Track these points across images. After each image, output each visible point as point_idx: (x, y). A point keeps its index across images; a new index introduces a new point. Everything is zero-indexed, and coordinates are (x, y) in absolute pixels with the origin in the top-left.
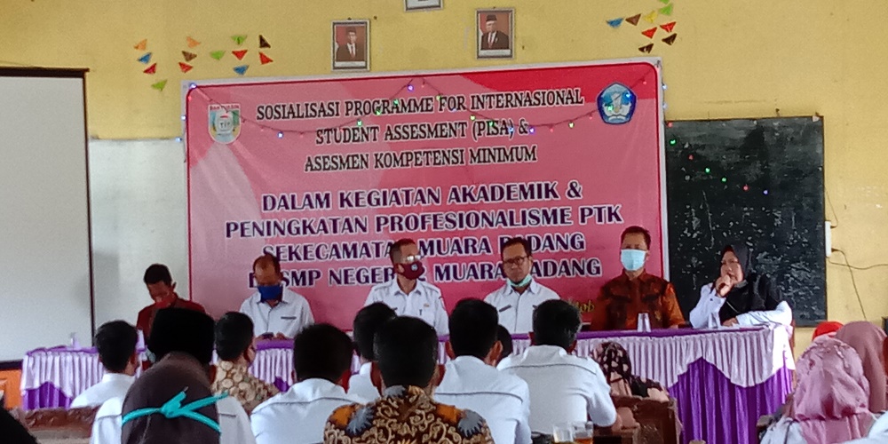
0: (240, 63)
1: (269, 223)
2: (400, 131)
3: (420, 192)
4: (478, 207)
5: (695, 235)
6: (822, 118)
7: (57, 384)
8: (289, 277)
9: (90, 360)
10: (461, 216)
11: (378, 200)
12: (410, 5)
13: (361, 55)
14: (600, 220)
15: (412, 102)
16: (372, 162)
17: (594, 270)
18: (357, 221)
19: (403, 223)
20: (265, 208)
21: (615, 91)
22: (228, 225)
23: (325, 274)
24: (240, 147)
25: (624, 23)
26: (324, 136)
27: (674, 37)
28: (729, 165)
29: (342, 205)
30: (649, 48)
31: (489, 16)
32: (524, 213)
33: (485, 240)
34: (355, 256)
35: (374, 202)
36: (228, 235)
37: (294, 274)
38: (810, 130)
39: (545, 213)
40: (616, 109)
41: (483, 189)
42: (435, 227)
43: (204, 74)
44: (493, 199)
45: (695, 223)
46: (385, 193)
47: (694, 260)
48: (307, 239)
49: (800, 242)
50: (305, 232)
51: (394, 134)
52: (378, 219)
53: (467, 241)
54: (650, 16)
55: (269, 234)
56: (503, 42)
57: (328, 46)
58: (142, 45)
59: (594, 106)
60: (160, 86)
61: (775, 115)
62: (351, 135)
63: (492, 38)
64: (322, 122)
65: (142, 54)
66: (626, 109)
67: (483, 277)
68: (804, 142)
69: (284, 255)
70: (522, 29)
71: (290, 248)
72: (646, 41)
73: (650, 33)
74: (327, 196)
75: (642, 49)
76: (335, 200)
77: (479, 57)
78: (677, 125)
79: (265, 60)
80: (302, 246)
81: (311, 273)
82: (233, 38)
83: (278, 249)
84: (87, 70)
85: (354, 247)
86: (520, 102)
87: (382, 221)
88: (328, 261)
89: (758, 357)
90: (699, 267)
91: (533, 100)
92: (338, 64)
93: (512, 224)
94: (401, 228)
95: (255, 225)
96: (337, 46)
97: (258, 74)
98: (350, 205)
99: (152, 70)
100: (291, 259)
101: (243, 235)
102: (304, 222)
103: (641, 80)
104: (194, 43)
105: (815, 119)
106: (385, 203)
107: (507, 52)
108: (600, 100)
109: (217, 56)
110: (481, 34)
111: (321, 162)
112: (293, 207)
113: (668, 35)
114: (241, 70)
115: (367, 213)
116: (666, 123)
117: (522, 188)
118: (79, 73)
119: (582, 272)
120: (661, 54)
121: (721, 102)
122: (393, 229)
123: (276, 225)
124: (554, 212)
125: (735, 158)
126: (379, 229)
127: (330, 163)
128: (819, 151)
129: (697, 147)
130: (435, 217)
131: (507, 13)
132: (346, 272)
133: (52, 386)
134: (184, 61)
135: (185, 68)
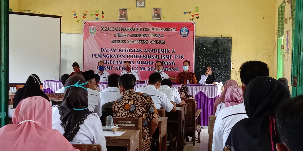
0: (97, 17)
1: (102, 55)
2: (134, 35)
3: (138, 49)
4: (151, 54)
5: (201, 63)
6: (232, 38)
7: (51, 89)
8: (106, 68)
9: (59, 83)
10: (147, 56)
11: (128, 51)
12: (137, 6)
13: (125, 17)
14: (179, 59)
15: (137, 29)
16: (127, 42)
17: (177, 70)
18: (123, 55)
19: (133, 57)
20: (101, 51)
21: (184, 29)
22: (92, 55)
23: (115, 68)
24: (96, 36)
25: (187, 13)
26: (116, 35)
27: (198, 17)
28: (210, 47)
29: (119, 52)
30: (193, 19)
31: (156, 9)
32: (161, 56)
33: (152, 62)
34: (122, 64)
35: (127, 51)
36: (92, 57)
37: (107, 67)
38: (229, 40)
39: (166, 56)
40: (184, 33)
41: (152, 50)
42: (141, 58)
43: (89, 19)
44: (155, 52)
45: (201, 60)
46: (129, 49)
47: (200, 69)
48: (111, 59)
49: (225, 66)
50: (110, 57)
51: (132, 36)
52: (128, 55)
53: (148, 61)
54: (193, 12)
55: (102, 57)
56: (159, 16)
57: (118, 14)
58: (74, 11)
59: (179, 32)
60: (78, 21)
61: (221, 37)
62: (122, 36)
63: (156, 15)
64: (116, 32)
65: (74, 13)
66: (186, 33)
67: (151, 70)
68: (227, 43)
69: (105, 62)
70: (163, 13)
71: (107, 61)
72: (192, 18)
73: (193, 16)
74: (116, 49)
75: (191, 20)
76: (118, 50)
77: (153, 19)
78: (198, 38)
79: (103, 17)
80: (109, 60)
81: (111, 67)
82: (96, 11)
83: (104, 61)
84: (61, 16)
85: (122, 61)
86: (162, 30)
87: (129, 56)
88: (116, 65)
89: (214, 92)
90: (201, 71)
91: (165, 30)
92: (120, 19)
93: (159, 58)
94: (133, 58)
95: (99, 55)
96: (120, 15)
97: (101, 20)
98: (121, 52)
99: (76, 17)
100: (107, 63)
101: (96, 57)
102: (110, 55)
103: (190, 27)
104: (86, 12)
105: (230, 38)
106: (129, 52)
107: (159, 18)
108: (180, 31)
109: (92, 15)
110: (154, 14)
111: (115, 41)
112: (108, 51)
113: (197, 17)
114: (97, 19)
115: (125, 54)
116: (196, 37)
117: (161, 50)
118: (59, 17)
119: (174, 70)
120: (195, 21)
121: (209, 33)
122: (131, 58)
123: (104, 55)
124: (169, 56)
125: (211, 46)
126: (128, 58)
127: (117, 42)
128: (231, 45)
129: (202, 43)
130: (141, 55)
131: (160, 9)
132: (119, 67)
133: (50, 89)
134: (84, 16)
135: (84, 17)
